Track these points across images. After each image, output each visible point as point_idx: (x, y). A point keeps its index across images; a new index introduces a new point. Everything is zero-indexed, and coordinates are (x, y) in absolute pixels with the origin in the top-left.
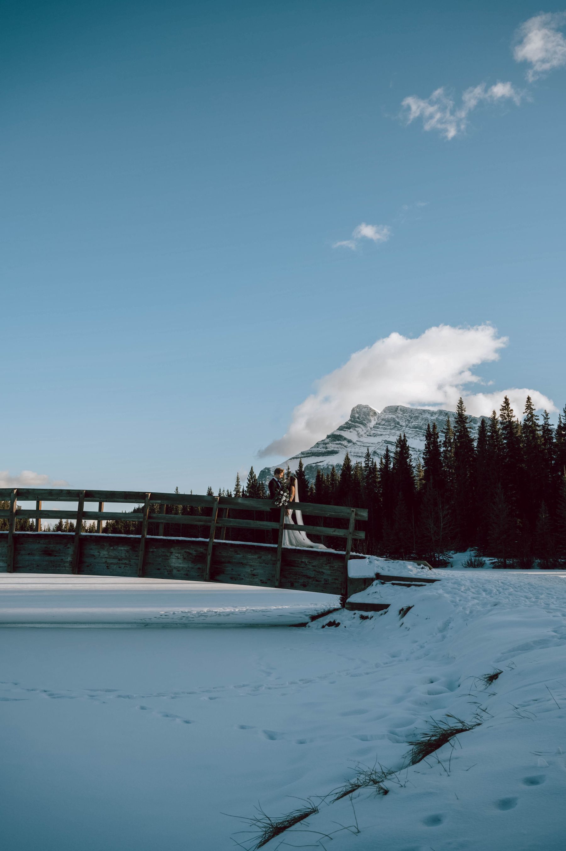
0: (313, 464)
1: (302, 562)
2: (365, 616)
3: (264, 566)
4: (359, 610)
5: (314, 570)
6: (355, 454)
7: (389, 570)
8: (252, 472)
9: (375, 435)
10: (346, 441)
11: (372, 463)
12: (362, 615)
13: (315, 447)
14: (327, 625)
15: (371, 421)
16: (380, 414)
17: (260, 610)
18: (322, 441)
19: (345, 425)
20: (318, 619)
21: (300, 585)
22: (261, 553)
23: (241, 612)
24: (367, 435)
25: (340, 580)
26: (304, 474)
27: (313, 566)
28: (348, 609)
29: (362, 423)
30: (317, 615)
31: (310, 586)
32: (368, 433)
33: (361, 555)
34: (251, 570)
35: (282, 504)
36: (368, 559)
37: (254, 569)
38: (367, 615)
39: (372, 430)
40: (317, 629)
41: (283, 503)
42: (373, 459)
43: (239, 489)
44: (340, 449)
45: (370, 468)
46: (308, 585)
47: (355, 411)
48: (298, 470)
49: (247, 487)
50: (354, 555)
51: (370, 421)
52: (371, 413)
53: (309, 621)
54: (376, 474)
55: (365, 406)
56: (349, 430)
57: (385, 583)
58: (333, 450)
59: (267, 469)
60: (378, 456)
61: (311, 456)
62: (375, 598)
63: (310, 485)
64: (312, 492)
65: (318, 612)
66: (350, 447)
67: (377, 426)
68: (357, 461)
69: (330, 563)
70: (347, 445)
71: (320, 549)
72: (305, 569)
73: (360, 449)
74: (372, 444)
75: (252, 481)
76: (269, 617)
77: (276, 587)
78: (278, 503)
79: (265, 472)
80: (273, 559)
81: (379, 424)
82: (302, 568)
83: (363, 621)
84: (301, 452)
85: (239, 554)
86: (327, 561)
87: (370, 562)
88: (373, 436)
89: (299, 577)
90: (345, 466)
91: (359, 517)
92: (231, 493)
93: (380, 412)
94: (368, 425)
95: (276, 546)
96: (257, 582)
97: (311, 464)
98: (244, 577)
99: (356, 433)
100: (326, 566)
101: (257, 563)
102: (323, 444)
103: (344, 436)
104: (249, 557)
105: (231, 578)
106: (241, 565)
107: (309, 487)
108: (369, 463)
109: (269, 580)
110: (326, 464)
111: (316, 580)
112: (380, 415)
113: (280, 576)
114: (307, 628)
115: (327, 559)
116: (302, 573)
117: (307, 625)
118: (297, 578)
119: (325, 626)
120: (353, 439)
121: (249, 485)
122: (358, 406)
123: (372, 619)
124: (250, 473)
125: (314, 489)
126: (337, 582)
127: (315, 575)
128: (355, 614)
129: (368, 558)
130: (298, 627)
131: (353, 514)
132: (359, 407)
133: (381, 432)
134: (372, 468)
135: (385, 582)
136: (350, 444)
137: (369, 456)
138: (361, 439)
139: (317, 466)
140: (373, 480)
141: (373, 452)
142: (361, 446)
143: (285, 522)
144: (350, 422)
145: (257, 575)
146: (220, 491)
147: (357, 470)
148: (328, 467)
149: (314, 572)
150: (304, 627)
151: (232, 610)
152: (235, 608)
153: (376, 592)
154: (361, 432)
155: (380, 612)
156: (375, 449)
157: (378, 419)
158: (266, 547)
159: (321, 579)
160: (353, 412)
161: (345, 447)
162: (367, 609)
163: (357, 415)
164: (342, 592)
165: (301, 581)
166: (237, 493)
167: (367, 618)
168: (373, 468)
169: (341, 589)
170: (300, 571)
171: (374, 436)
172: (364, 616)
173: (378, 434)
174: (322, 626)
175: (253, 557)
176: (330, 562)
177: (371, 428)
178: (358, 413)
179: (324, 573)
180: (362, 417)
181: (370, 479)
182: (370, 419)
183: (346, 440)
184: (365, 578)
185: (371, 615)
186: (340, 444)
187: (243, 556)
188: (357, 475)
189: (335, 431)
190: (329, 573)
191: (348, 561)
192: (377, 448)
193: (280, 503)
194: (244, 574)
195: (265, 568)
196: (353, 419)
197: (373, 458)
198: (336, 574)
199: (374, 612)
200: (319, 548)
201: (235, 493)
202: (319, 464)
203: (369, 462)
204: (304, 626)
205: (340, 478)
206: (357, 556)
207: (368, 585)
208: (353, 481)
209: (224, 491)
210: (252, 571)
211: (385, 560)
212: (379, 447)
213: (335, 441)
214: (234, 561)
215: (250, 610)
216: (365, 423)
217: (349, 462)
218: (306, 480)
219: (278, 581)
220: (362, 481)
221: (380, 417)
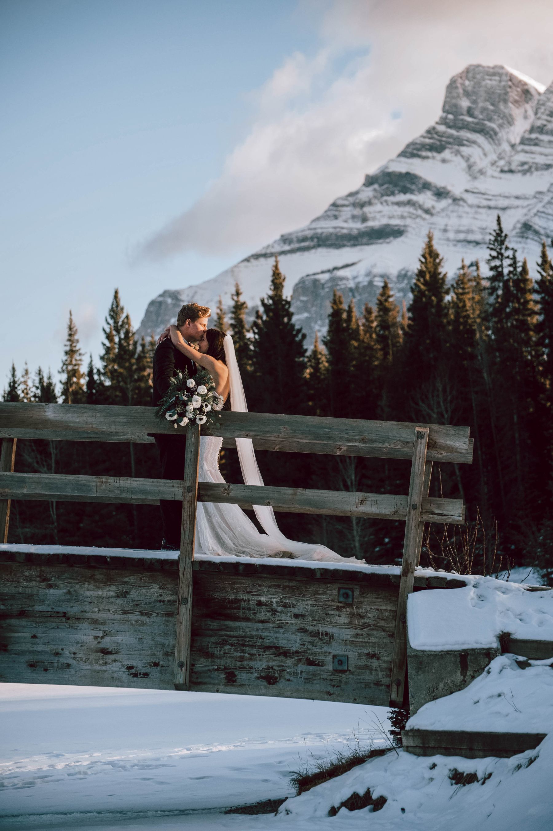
0: (323, 272)
1: (260, 604)
2: (468, 775)
3: (136, 621)
4: (448, 752)
5: (301, 630)
6: (462, 236)
7: (541, 623)
8: (117, 306)
9: (526, 167)
10: (429, 194)
11: (514, 264)
12: (456, 770)
13: (325, 216)
14: (343, 804)
15: (513, 119)
16: (545, 93)
17: (136, 762)
18: (351, 195)
19: (424, 137)
20: (316, 785)
21: (258, 678)
22: (126, 579)
23: (72, 771)
24: (499, 169)
25: (386, 659)
26: (287, 311)
27: (297, 616)
28: (410, 752)
29: (482, 130)
30: (317, 771)
31: (289, 680)
32: (502, 163)
33: (455, 575)
34: (96, 637)
35: (190, 419)
36: (474, 589)
37: (104, 632)
38: (472, 771)
39: (518, 152)
40: (312, 819)
41: (191, 416)
42: (515, 251)
43: (78, 365)
44: (408, 221)
45: (506, 283)
46: (281, 677)
47: (456, 88)
48: (270, 297)
49: (102, 358)
50: (428, 576)
51: (509, 121)
52: (514, 94)
53: (290, 792)
54: (527, 302)
55: (493, 68)
56: (439, 156)
57: (530, 665)
58: (387, 226)
59: (170, 296)
60: (536, 238)
61: (314, 247)
62: (498, 713)
63: (309, 346)
64: (316, 369)
65: (320, 762)
66: (443, 214)
67: (533, 136)
68: (463, 261)
69: (350, 605)
70: (433, 207)
71: (319, 560)
72: (270, 625)
73: (478, 216)
74: (517, 198)
75: (120, 339)
76: (162, 783)
77: (178, 687)
78: (176, 417)
79: (163, 306)
80: (167, 598)
81: (541, 130)
82: (262, 622)
83: (459, 788)
84: (282, 236)
85: (56, 586)
86: (342, 599)
87: (481, 597)
88: (519, 171)
89: (251, 652)
90: (424, 277)
91: (445, 454)
92: (49, 378)
93: (542, 89)
94: (502, 134)
95: (173, 555)
96: (115, 675)
97: (314, 274)
98: (74, 659)
99: (464, 165)
100: (340, 616)
101: (115, 612)
102: (354, 205)
103: (420, 178)
104: (88, 593)
105: (32, 665)
106: (64, 620)
107: (306, 350)
108: (501, 266)
109: (156, 665)
110: (363, 272)
111: (308, 659)
112: (543, 98)
113: (191, 651)
114: (282, 815)
115: (342, 591)
116: (261, 638)
117: (282, 808)
118: (247, 655)
119: (339, 808)
120: (453, 186)
121: (108, 350)
122: (467, 71)
123: (487, 781)
124: (112, 310)
125: (324, 359)
126: (375, 663)
127: (304, 645)
128: (434, 766)
129: (473, 583)
130: (251, 814)
131: (422, 445)
132: (470, 75)
133: (546, 155)
134: (514, 281)
135: (530, 661)
136: (444, 203)
137: (502, 243)
138: (481, 185)
139: (333, 280)
140: (517, 320)
141: (519, 226)
142: (479, 207)
143: (199, 480)
144: (442, 128)
145: (116, 653)
146: (13, 375)
147: (463, 288)
148: (371, 283)
149: (299, 634)
150: (273, 814)
151: (45, 768)
152: (54, 761)
153: (500, 695)
154: (481, 159)
155: (512, 758)
156: (526, 215)
157: (536, 114)
158: (142, 561)
159: (321, 658)
160: (450, 93)
161: (427, 211)
162: (471, 749)
163: (465, 103)
164: (394, 696)
165: (259, 663)
166: (69, 379)
167: (471, 778)
168: (517, 283)
169: (389, 686)
170: (254, 633)
171: (525, 172)
172: (463, 774)
173: (536, 164)
174: (329, 809)
175: (100, 593)
176: (350, 600)
177: (513, 146)
178: (467, 94)
179: (332, 638)
180: (484, 110)
181: (509, 316)
182: (511, 115)
183: (429, 189)
184: (464, 651)
185: (486, 769)
186: (410, 203)
187: (69, 592)
188: (464, 306)
189: (392, 160)
190: (349, 638)
191: (410, 595)
192: (535, 211)
193: (182, 415)
194: (73, 650)
195: (141, 628)
196: (451, 116)
197: (515, 248)
198: (373, 640)
199: (494, 758)
200: (316, 556)
201: (64, 377)
202: (341, 273)
203: (502, 261)
204: (270, 812)
205: (410, 319)
206: (437, 578)
207: (475, 671)
208: (450, 328)
209: (27, 372)
210: (99, 640)
211: (528, 590)
212: (541, 210)
213: (393, 194)
214: (38, 608)
215: (105, 764)
216: (493, 130)
217: (437, 266)
218: (297, 327)
219: (184, 669)
220: (480, 325)
221: (543, 105)
